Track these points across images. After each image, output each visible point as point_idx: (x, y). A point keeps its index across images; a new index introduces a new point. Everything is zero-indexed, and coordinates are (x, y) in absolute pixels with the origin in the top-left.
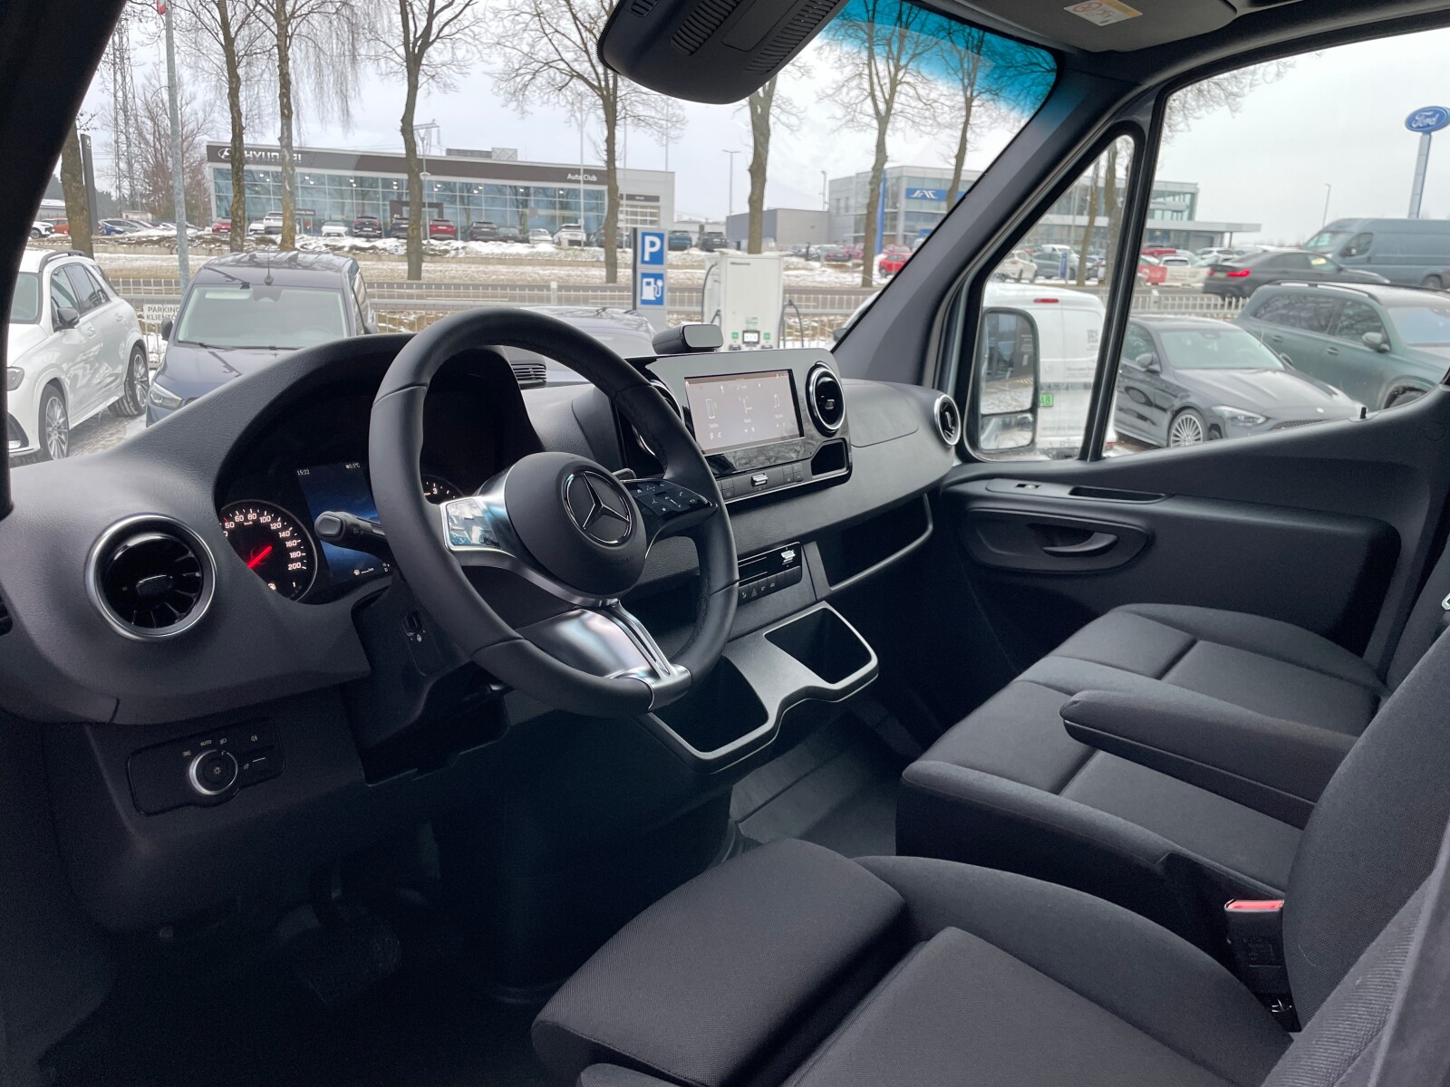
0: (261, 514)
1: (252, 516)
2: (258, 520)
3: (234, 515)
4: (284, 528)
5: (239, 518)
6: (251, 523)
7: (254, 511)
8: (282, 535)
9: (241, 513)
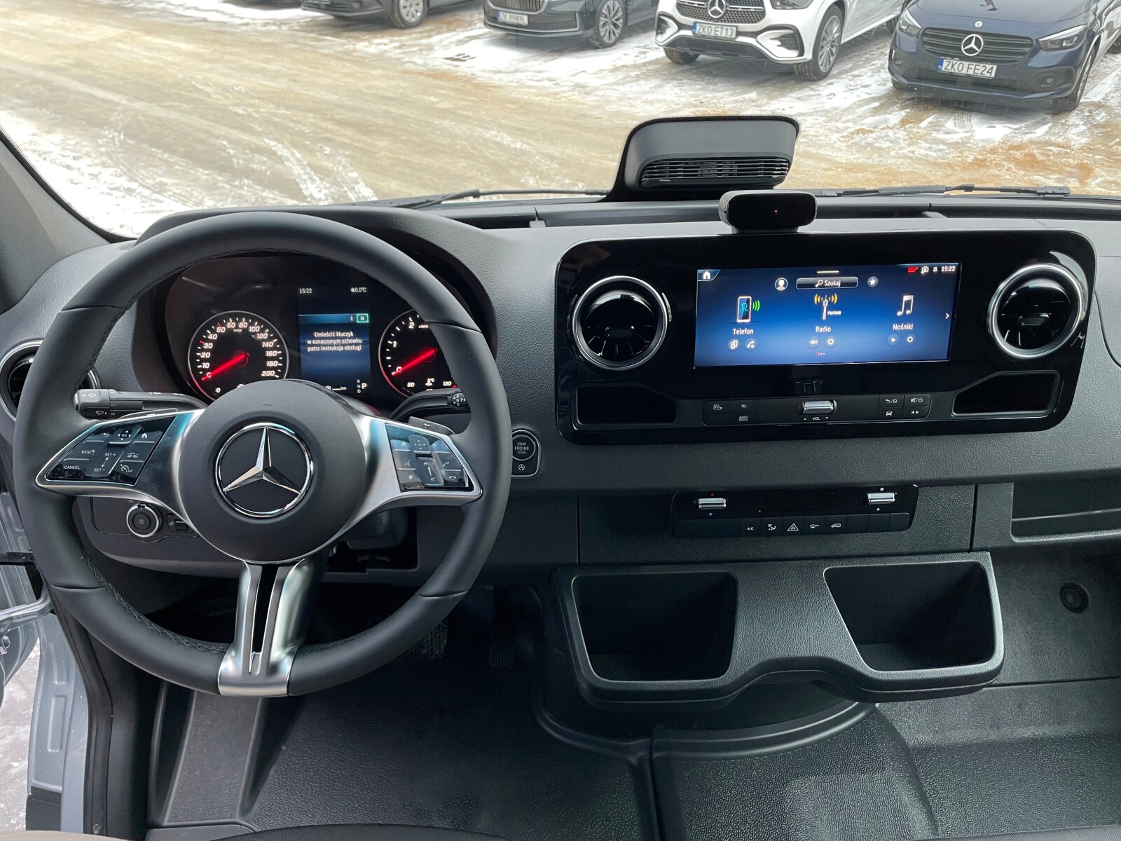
0: (250, 324)
1: (243, 325)
2: (248, 328)
3: (228, 321)
4: (270, 339)
5: (231, 325)
6: (241, 330)
7: (247, 321)
8: (265, 345)
9: (234, 320)
